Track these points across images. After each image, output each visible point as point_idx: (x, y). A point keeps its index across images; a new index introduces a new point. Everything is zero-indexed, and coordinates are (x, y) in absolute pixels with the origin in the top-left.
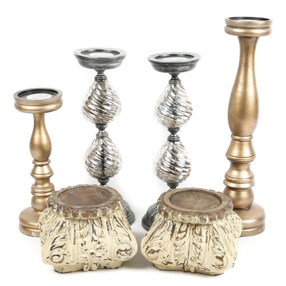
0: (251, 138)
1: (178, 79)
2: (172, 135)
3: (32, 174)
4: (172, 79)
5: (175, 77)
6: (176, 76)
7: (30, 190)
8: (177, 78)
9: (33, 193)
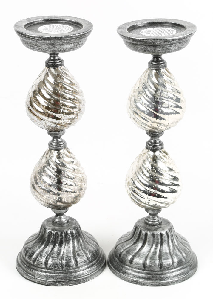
1: (162, 61)
2: (153, 141)
4: (153, 61)
5: (157, 58)
6: (160, 56)
8: (161, 58)
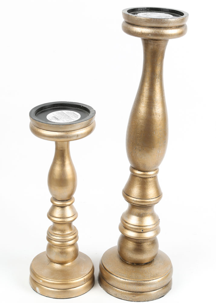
0: (157, 173)
3: (49, 215)
7: (46, 235)
9: (49, 239)
